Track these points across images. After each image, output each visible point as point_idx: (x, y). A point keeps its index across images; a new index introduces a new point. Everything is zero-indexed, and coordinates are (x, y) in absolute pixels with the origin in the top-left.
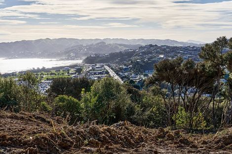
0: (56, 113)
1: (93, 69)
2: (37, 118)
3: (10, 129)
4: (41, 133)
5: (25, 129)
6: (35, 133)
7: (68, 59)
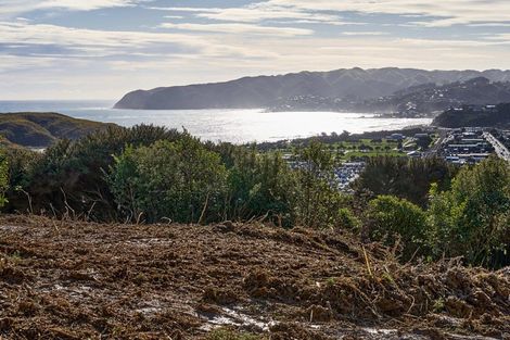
0: (370, 235)
1: (458, 140)
2: (331, 243)
3: (273, 263)
4: (338, 275)
5: (304, 265)
6: (326, 275)
7: (400, 116)
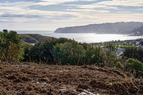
0: (126, 70)
2: (115, 72)
3: (98, 77)
4: (117, 81)
5: (107, 78)
6: (113, 81)
7: (135, 35)
